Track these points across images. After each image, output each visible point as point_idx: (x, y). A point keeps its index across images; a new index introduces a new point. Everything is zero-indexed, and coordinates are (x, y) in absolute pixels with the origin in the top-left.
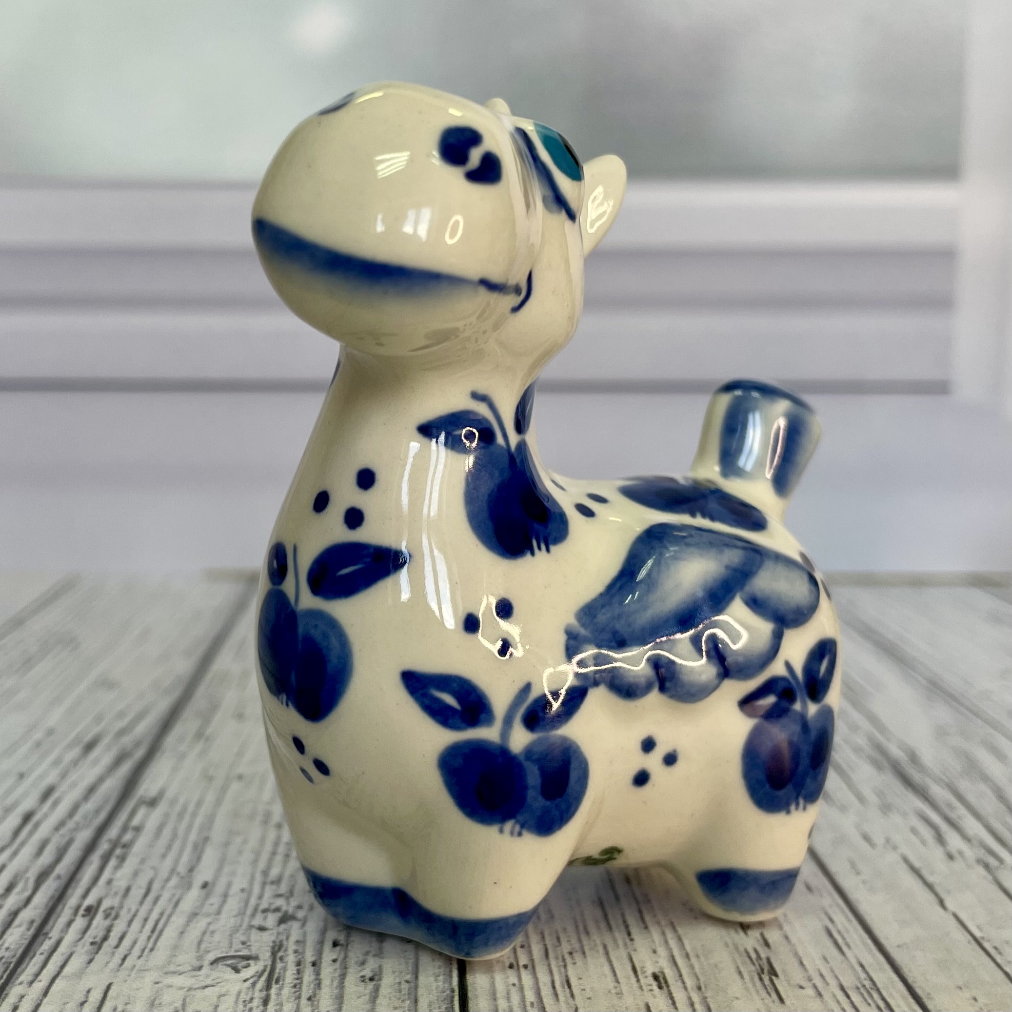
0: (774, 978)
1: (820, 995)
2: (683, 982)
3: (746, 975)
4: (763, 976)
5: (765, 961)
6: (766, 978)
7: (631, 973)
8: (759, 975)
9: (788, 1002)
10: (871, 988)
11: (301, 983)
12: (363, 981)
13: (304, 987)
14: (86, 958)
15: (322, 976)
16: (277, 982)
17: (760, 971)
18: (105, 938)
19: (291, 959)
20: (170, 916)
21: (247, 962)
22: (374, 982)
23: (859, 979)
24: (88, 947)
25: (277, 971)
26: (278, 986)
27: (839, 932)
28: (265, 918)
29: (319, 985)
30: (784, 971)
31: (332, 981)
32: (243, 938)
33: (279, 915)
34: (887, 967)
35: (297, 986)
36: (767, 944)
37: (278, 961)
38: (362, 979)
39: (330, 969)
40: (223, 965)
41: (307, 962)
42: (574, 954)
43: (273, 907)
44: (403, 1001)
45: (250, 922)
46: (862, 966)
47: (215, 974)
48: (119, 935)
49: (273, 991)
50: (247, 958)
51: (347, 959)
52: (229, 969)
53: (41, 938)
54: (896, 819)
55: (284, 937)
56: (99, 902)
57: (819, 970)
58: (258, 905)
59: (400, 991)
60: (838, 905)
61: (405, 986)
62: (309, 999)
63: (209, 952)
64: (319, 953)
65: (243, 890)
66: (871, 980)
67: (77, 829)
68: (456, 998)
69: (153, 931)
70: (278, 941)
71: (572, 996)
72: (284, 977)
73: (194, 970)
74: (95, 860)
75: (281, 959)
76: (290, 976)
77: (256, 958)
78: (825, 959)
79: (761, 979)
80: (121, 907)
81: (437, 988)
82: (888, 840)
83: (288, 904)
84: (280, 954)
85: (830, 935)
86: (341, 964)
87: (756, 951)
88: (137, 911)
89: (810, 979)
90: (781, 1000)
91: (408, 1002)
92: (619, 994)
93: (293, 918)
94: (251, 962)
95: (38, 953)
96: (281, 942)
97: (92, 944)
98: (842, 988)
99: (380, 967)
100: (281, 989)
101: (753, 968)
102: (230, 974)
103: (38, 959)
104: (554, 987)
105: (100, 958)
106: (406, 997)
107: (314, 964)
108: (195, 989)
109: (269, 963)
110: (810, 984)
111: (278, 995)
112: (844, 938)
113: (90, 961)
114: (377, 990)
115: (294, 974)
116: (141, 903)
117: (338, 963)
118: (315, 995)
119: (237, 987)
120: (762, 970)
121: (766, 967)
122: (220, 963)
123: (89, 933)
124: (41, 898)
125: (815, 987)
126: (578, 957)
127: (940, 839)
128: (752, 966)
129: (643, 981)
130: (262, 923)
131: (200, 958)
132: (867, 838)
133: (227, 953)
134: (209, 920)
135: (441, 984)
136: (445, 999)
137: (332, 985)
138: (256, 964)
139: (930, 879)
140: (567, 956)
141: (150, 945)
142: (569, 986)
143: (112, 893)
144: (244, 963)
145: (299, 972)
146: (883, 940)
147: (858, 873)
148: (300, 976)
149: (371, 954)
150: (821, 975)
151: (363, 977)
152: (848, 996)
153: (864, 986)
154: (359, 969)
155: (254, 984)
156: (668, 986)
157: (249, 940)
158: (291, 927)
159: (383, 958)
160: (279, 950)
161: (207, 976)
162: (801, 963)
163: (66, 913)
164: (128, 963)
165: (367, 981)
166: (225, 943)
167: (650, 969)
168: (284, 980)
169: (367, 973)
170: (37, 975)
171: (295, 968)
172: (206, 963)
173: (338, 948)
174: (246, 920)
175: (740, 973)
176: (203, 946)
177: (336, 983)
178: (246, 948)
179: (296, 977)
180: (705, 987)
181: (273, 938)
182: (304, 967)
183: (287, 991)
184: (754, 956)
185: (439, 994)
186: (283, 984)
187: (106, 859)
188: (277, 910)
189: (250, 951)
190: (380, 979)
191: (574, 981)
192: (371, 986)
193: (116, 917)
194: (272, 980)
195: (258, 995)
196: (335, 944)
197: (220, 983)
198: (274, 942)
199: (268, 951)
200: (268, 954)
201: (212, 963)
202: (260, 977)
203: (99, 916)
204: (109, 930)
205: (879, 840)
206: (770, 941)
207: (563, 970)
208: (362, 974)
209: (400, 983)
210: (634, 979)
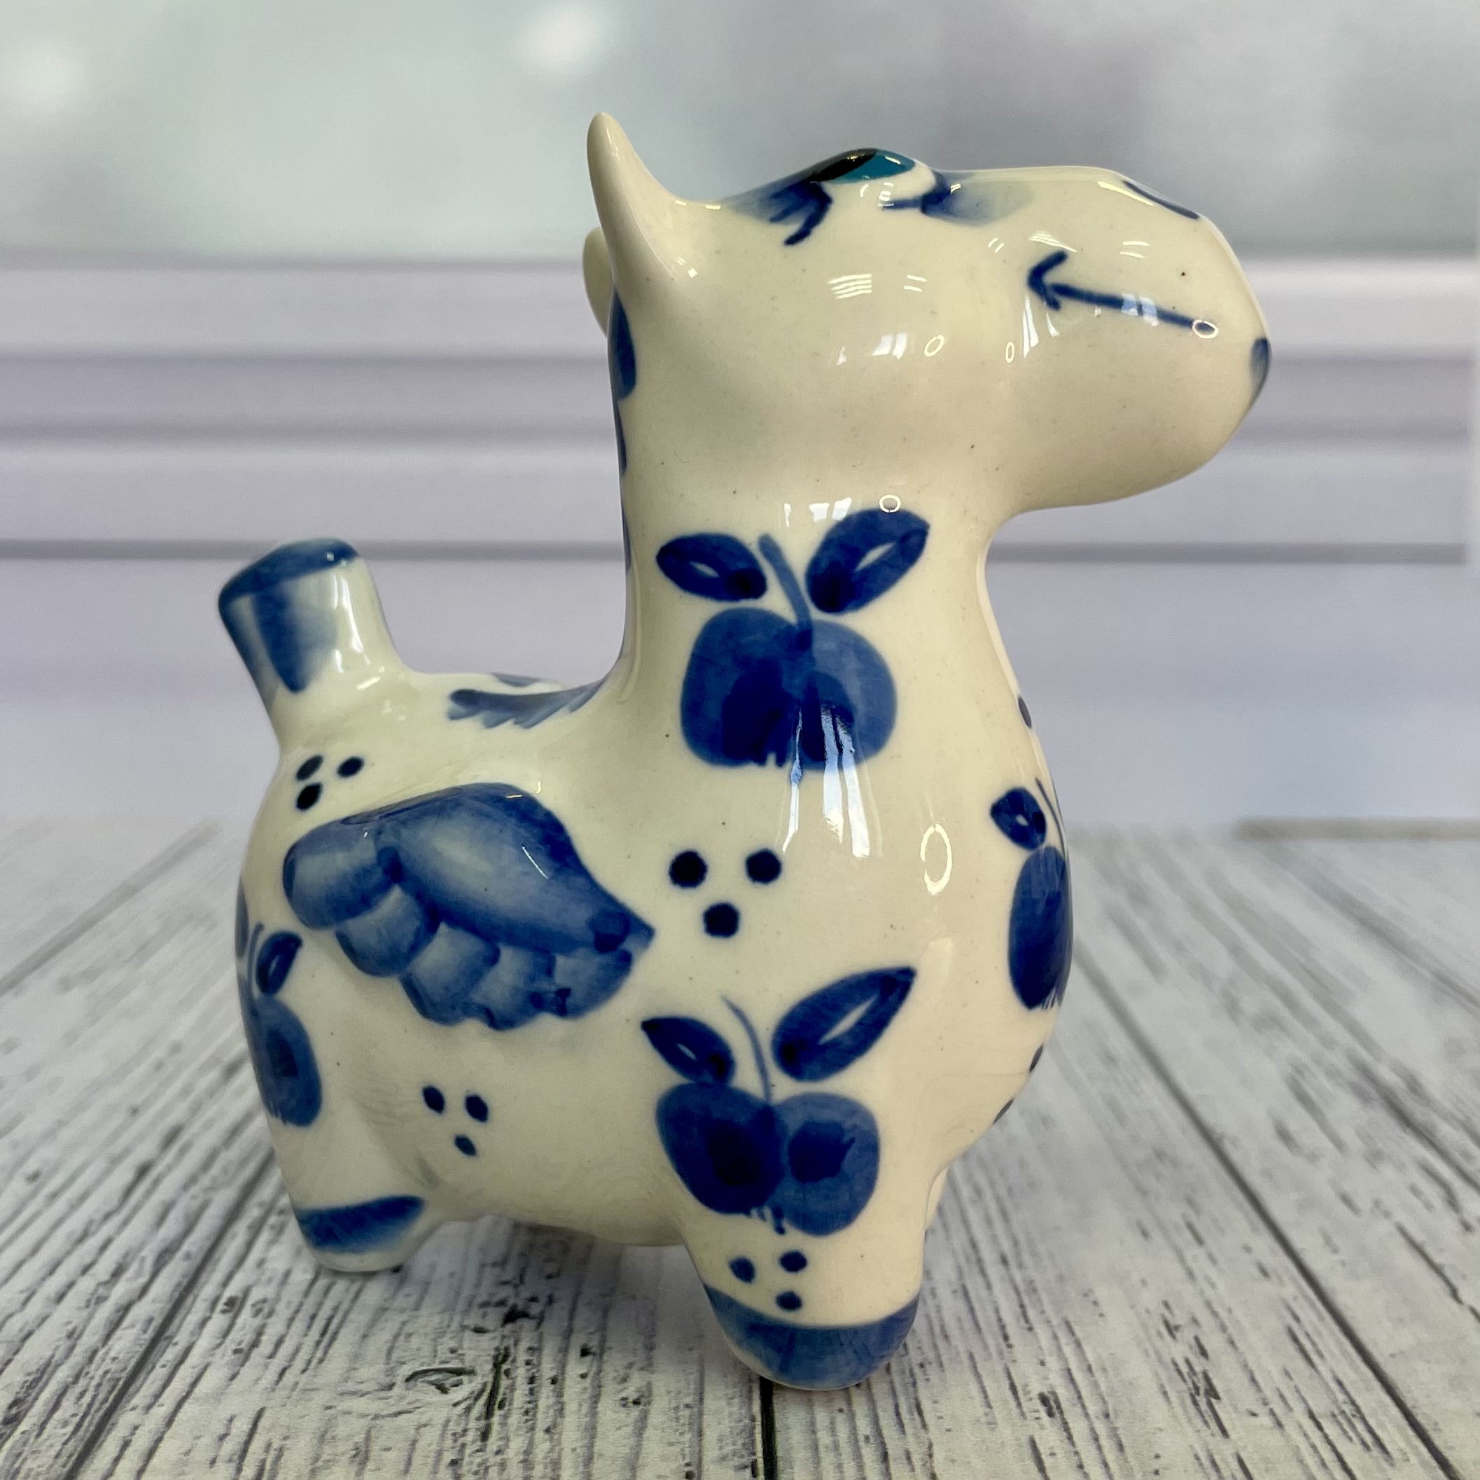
0: (1213, 1400)
1: (1279, 1424)
2: (1084, 1407)
3: (1173, 1396)
4: (1198, 1398)
5: (1200, 1376)
6: (1202, 1400)
7: (1009, 1394)
8: (1192, 1396)
9: (1233, 1435)
10: (1354, 1416)
11: (536, 1407)
12: (624, 1406)
13: (540, 1415)
14: (227, 1372)
15: (565, 1398)
16: (501, 1406)
17: (1193, 1392)
18: (255, 1344)
19: (521, 1373)
20: (347, 1313)
21: (459, 1378)
22: (641, 1407)
23: (1335, 1401)
24: (229, 1356)
25: (501, 1390)
26: (502, 1412)
27: (1308, 1335)
28: (484, 1316)
29: (561, 1411)
30: (1229, 1391)
31: (580, 1405)
32: (452, 1344)
33: (504, 1310)
34: (1376, 1385)
35: (530, 1412)
36: (1204, 1353)
37: (503, 1377)
38: (623, 1402)
39: (578, 1388)
40: (422, 1382)
41: (544, 1378)
42: (927, 1367)
43: (496, 1299)
44: (682, 1434)
45: (463, 1320)
46: (1340, 1384)
47: (411, 1396)
48: (274, 1340)
49: (496, 1419)
50: (458, 1372)
51: (602, 1374)
52: (433, 1387)
53: (163, 1344)
54: (1388, 1171)
55: (511, 1342)
56: (247, 1292)
57: (1278, 1390)
58: (474, 1297)
59: (677, 1419)
60: (1306, 1297)
61: (685, 1413)
62: (548, 1431)
63: (404, 1363)
64: (562, 1367)
65: (452, 1275)
66: (1353, 1403)
67: (213, 1188)
68: (758, 1430)
69: (323, 1334)
70: (502, 1347)
71: (924, 1426)
72: (512, 1400)
73: (382, 1390)
74: (240, 1231)
75: (507, 1373)
76: (520, 1397)
77: (471, 1372)
78: (1287, 1374)
79: (1195, 1403)
80: (277, 1299)
81: (730, 1415)
82: (1377, 1203)
83: (517, 1295)
84: (504, 1367)
85: (1295, 1339)
86: (593, 1381)
87: (1188, 1362)
88: (301, 1304)
89: (1265, 1403)
90: (1224, 1432)
91: (688, 1436)
92: (992, 1424)
93: (525, 1315)
94: (464, 1378)
95: (159, 1365)
96: (507, 1349)
97: (236, 1351)
98: (1312, 1416)
99: (649, 1383)
100: (506, 1417)
101: (1183, 1386)
102: (433, 1396)
103: (158, 1374)
104: (898, 1414)
105: (248, 1372)
106: (687, 1428)
107: (554, 1381)
108: (384, 1417)
109: (490, 1379)
110: (1266, 1410)
111: (503, 1424)
112: (1314, 1344)
113: (233, 1377)
114: (644, 1418)
115: (526, 1395)
116: (307, 1293)
117: (588, 1380)
118: (555, 1425)
119: (444, 1413)
120: (1197, 1389)
121: (1202, 1385)
122: (420, 1380)
123: (230, 1337)
124: (163, 1287)
125: (1272, 1413)
126: (932, 1370)
127: (1452, 1202)
128: (1182, 1382)
129: (1026, 1406)
130: (481, 1324)
131: (390, 1372)
132: (1346, 1200)
133: (429, 1365)
134: (404, 1317)
135: (735, 1409)
136: (742, 1431)
137: (579, 1411)
138: (471, 1382)
139: (1438, 1259)
140: (917, 1370)
141: (319, 1354)
142: (920, 1413)
143: (264, 1278)
144: (455, 1379)
145: (532, 1392)
146: (1370, 1347)
147: (1335, 1251)
148: (533, 1398)
149: (635, 1367)
150: (1282, 1396)
151: (624, 1399)
152: (1320, 1428)
153: (1343, 1412)
154: (620, 1387)
155: (468, 1410)
156: (1061, 1413)
157: (461, 1347)
158: (521, 1328)
159: (653, 1372)
160: (504, 1361)
161: (402, 1398)
162: (1253, 1380)
163: (198, 1308)
164: (289, 1378)
165: (631, 1404)
166: (426, 1351)
167: (1036, 1388)
168: (511, 1404)
169: (631, 1392)
170: (157, 1396)
171: (527, 1387)
172: (399, 1380)
173: (588, 1358)
174: (457, 1319)
175: (1165, 1393)
176: (395, 1356)
177: (585, 1408)
178: (456, 1358)
179: (528, 1399)
180: (1116, 1413)
181: (496, 1344)
182: (540, 1386)
183: (515, 1419)
184: (1185, 1369)
185: (733, 1424)
186: (509, 1410)
187: (256, 1230)
188: (502, 1303)
189: (462, 1361)
190: (649, 1403)
191: (926, 1405)
192: (635, 1412)
193: (270, 1314)
194: (495, 1404)
195: (474, 1425)
196: (585, 1352)
197: (418, 1408)
198: (497, 1349)
199: (487, 1362)
200: (489, 1367)
201: (408, 1380)
202: (476, 1399)
203: (246, 1314)
204: (260, 1333)
205: (1364, 1203)
206: (1208, 1348)
207: (911, 1389)
208: (623, 1395)
209: (677, 1408)
210: (1013, 1403)
